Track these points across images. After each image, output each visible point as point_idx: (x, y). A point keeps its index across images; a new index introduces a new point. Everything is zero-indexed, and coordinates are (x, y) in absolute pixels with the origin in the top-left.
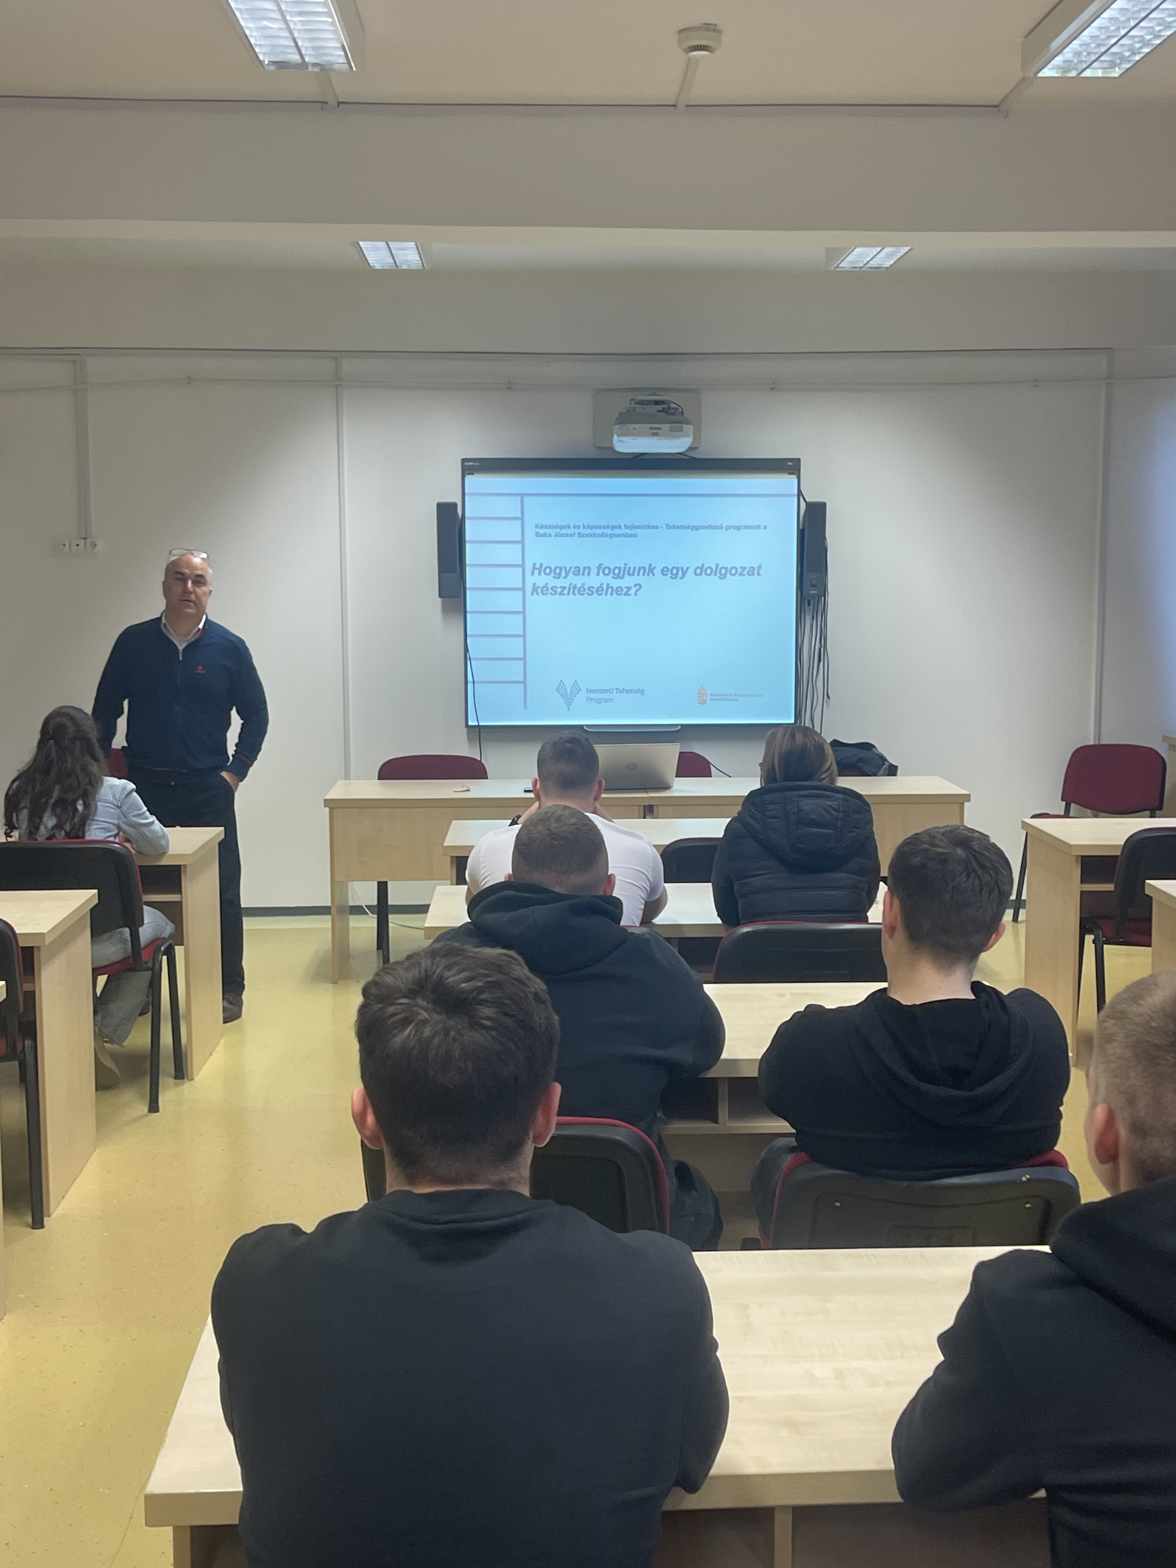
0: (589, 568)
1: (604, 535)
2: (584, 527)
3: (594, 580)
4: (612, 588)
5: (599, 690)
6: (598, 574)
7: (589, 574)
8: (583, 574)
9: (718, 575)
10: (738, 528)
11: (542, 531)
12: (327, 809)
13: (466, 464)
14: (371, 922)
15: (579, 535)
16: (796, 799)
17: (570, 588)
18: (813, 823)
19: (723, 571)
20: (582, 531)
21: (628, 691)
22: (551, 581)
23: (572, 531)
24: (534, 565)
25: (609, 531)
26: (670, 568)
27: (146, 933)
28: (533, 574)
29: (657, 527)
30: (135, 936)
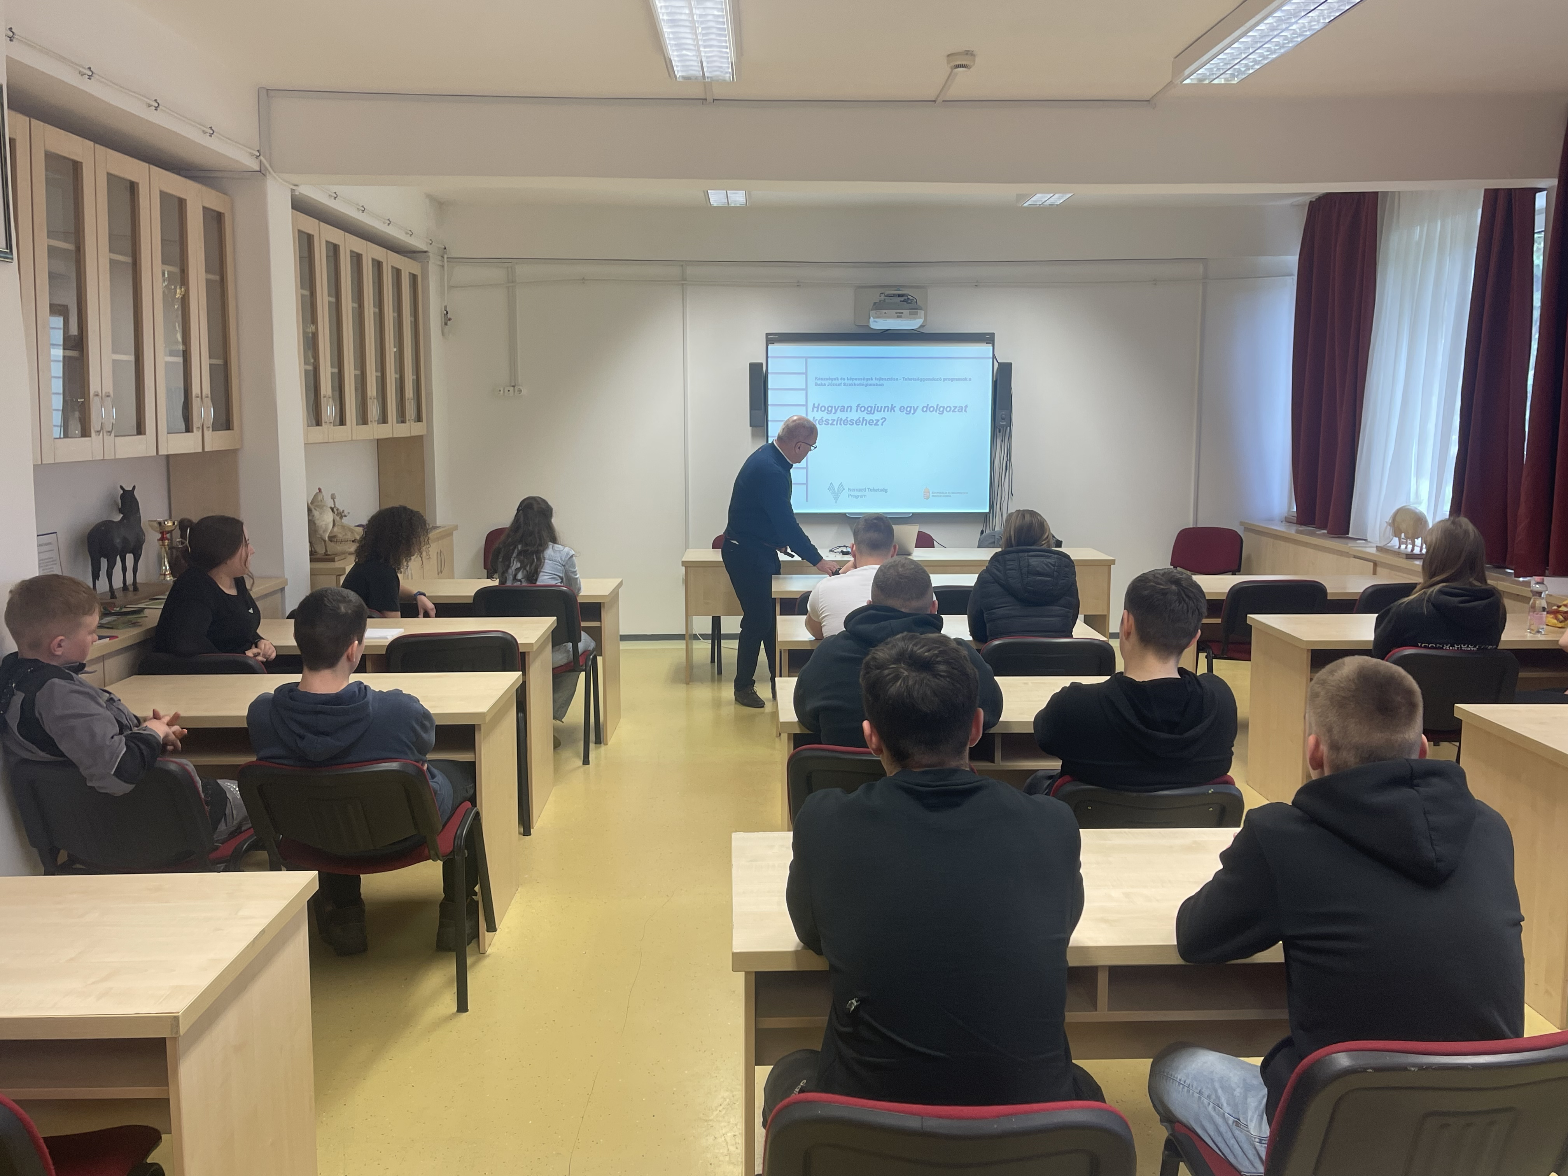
0: (851, 407)
1: (860, 385)
2: (848, 379)
3: (854, 415)
4: (866, 420)
5: (856, 489)
6: (857, 411)
7: (851, 411)
8: (847, 411)
9: (938, 411)
10: (952, 380)
11: (819, 382)
12: (684, 567)
13: (769, 337)
14: (707, 645)
15: (845, 384)
16: (1027, 558)
17: (838, 420)
18: (1039, 574)
19: (942, 409)
20: (846, 381)
21: (876, 490)
22: (825, 416)
23: (840, 382)
24: (814, 404)
26: (906, 407)
27: (581, 646)
28: (813, 411)
29: (897, 379)
30: (575, 648)
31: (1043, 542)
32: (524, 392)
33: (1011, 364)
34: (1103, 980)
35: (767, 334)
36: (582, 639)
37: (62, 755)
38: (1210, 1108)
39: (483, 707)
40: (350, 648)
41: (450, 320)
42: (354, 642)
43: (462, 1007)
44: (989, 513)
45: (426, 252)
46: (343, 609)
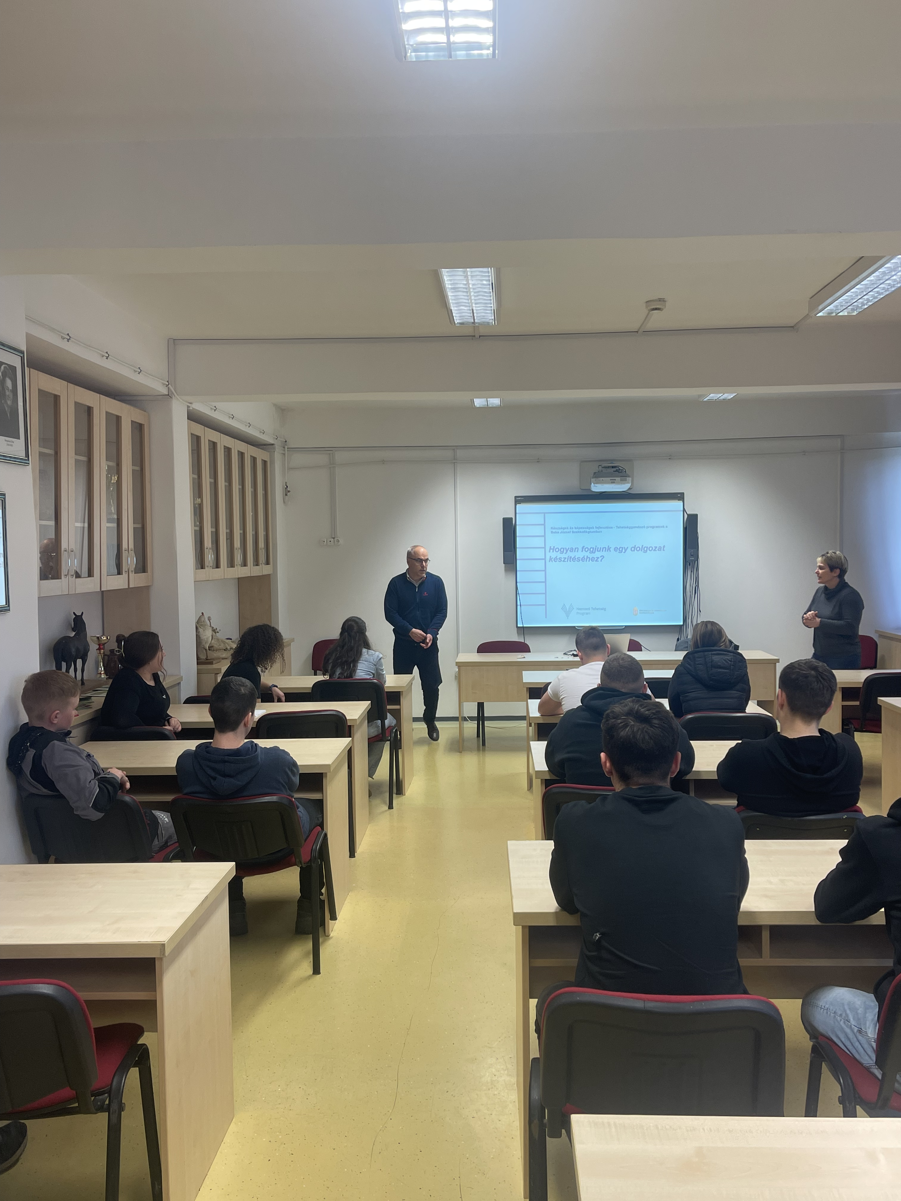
0: (578, 548)
1: (585, 532)
2: (575, 528)
3: (580, 554)
4: (589, 558)
5: (583, 609)
6: (582, 551)
7: (578, 551)
8: (575, 551)
9: (643, 551)
10: (653, 527)
11: (554, 531)
12: (457, 667)
13: (517, 499)
14: (474, 725)
15: (573, 532)
16: (711, 655)
17: (568, 558)
18: (720, 667)
19: (645, 549)
20: (574, 530)
21: (597, 609)
22: (559, 555)
23: (569, 530)
24: (550, 547)
25: (588, 530)
26: (618, 548)
27: (387, 722)
28: (550, 552)
29: (612, 528)
31: (722, 644)
32: (341, 542)
33: (696, 515)
34: (766, 936)
35: (516, 497)
36: (388, 717)
37: (58, 791)
38: (842, 1023)
39: (328, 761)
40: (246, 717)
41: (289, 492)
42: (249, 713)
43: (316, 970)
44: (683, 625)
45: (273, 444)
46: (243, 690)
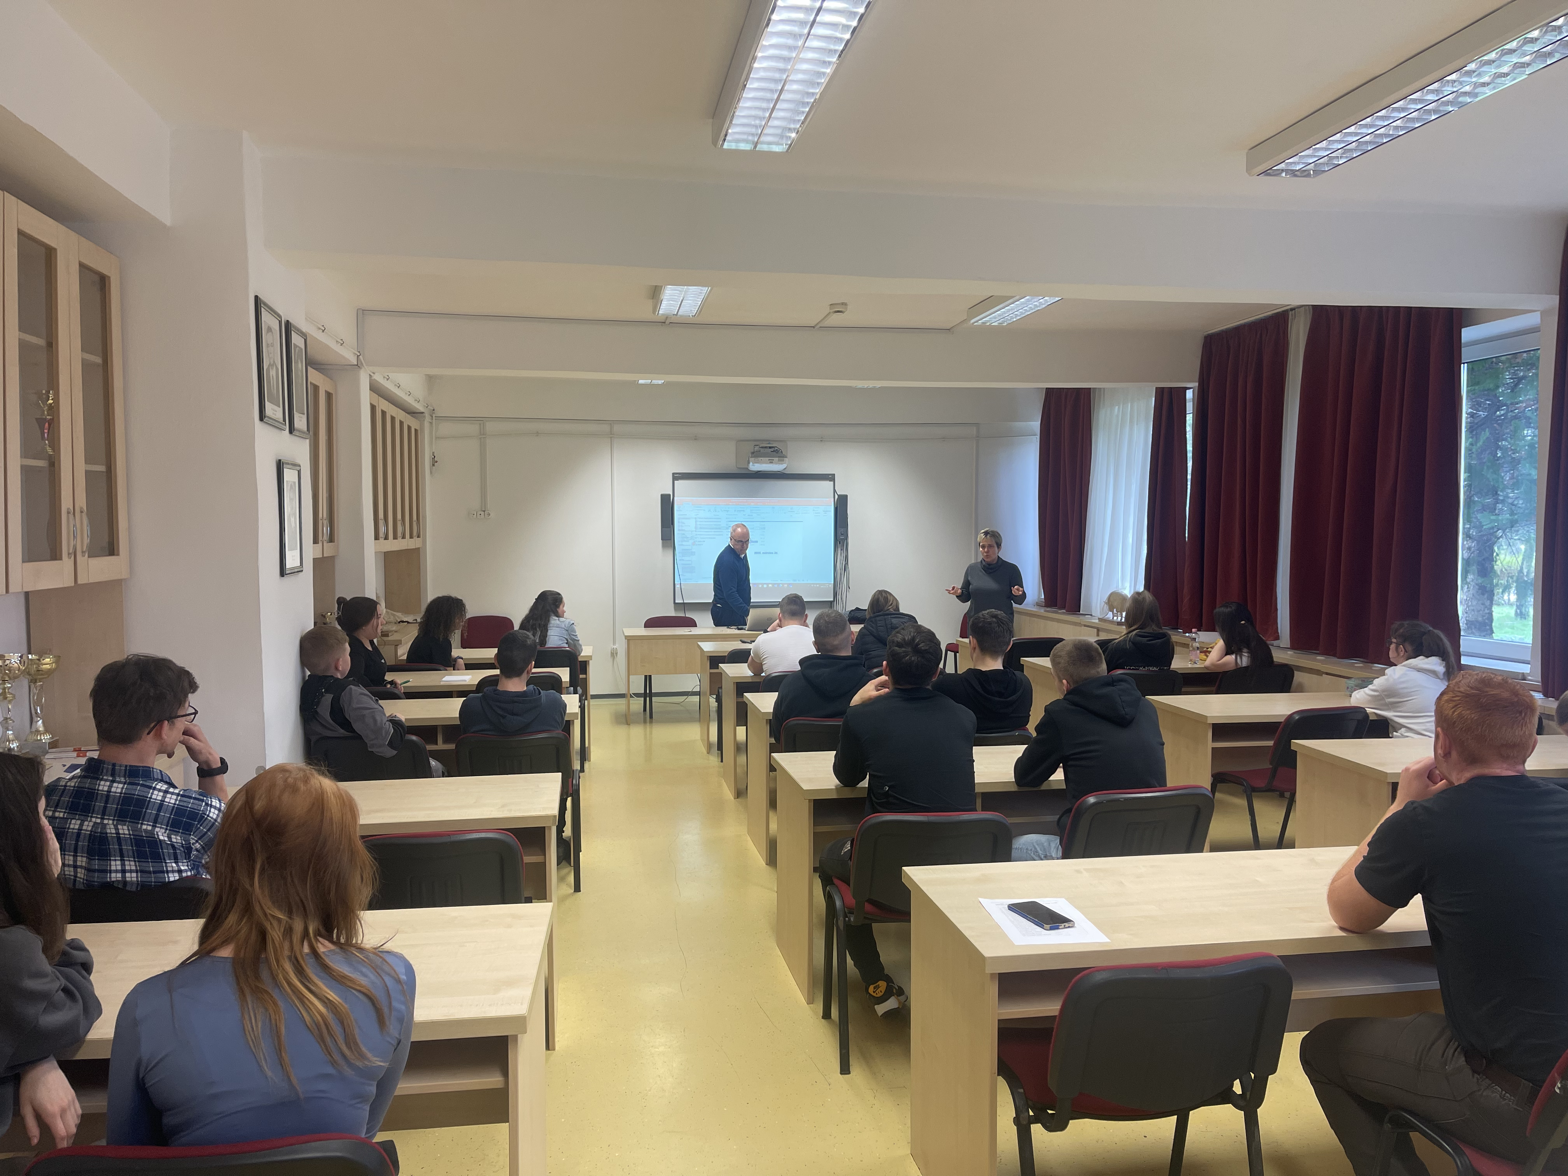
12: (626, 640)
13: (675, 475)
16: (890, 619)
32: (492, 515)
33: (846, 496)
35: (673, 474)
37: (353, 731)
40: (530, 666)
41: (436, 462)
44: (834, 601)
45: (423, 413)
